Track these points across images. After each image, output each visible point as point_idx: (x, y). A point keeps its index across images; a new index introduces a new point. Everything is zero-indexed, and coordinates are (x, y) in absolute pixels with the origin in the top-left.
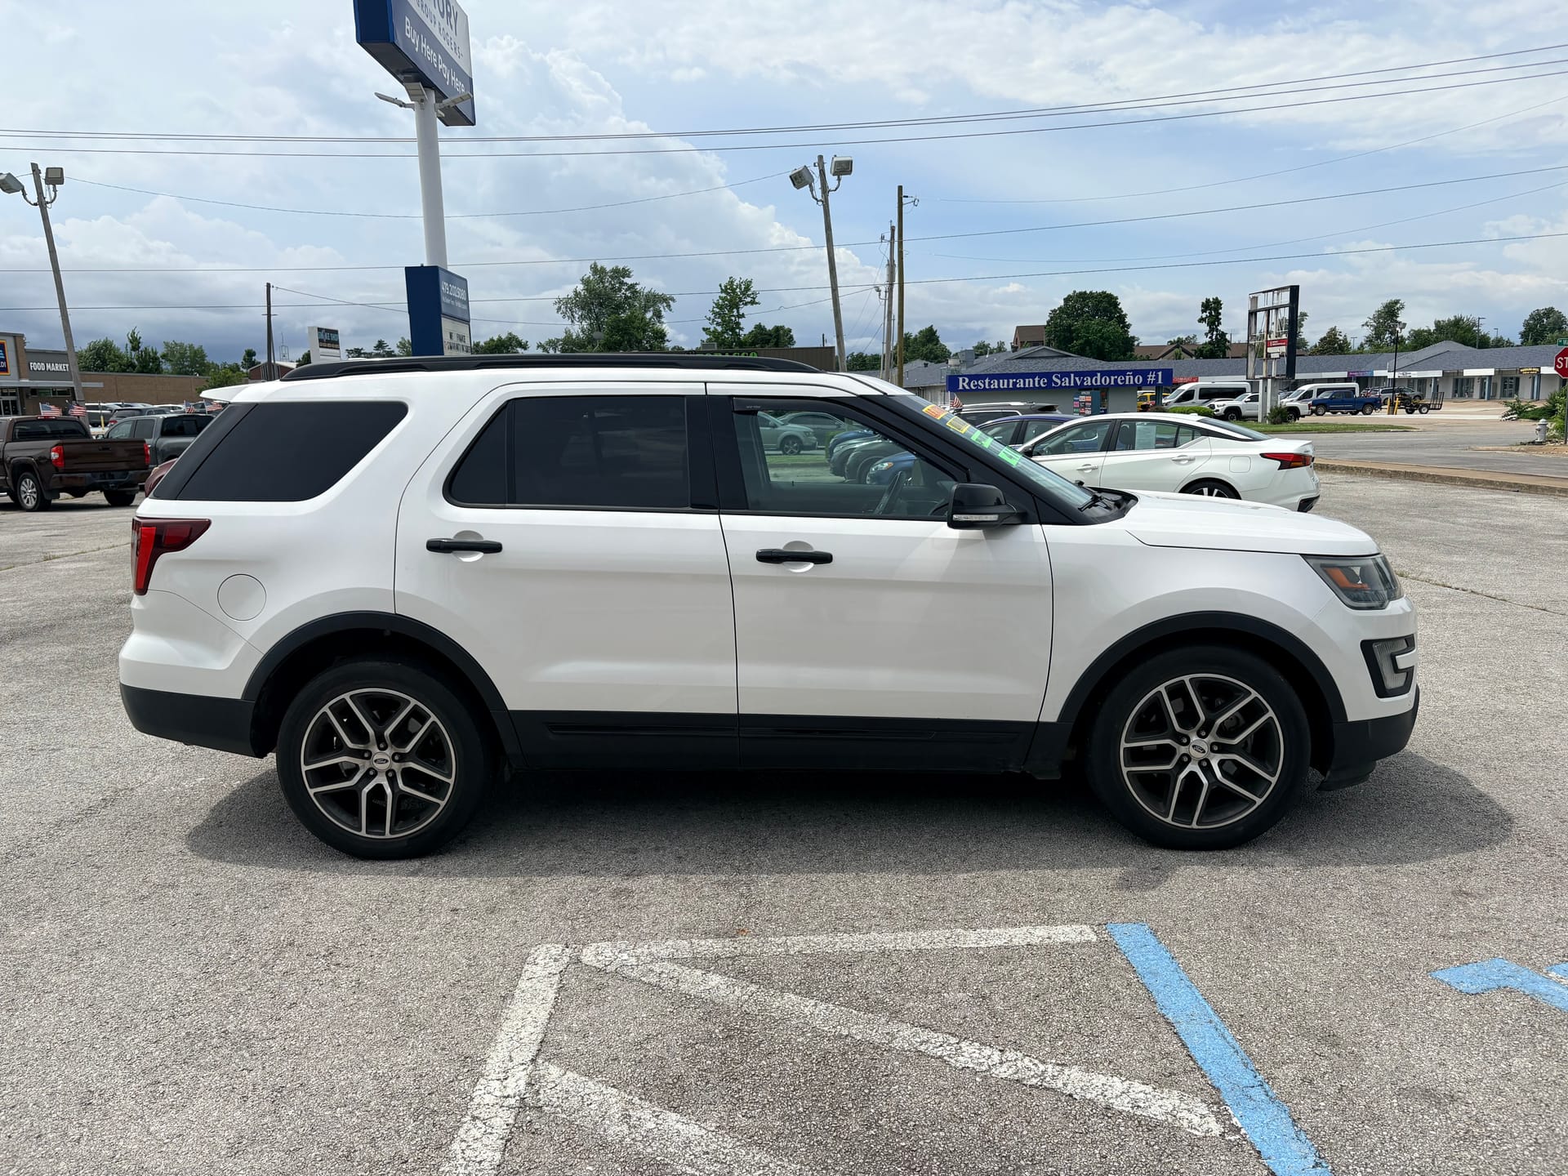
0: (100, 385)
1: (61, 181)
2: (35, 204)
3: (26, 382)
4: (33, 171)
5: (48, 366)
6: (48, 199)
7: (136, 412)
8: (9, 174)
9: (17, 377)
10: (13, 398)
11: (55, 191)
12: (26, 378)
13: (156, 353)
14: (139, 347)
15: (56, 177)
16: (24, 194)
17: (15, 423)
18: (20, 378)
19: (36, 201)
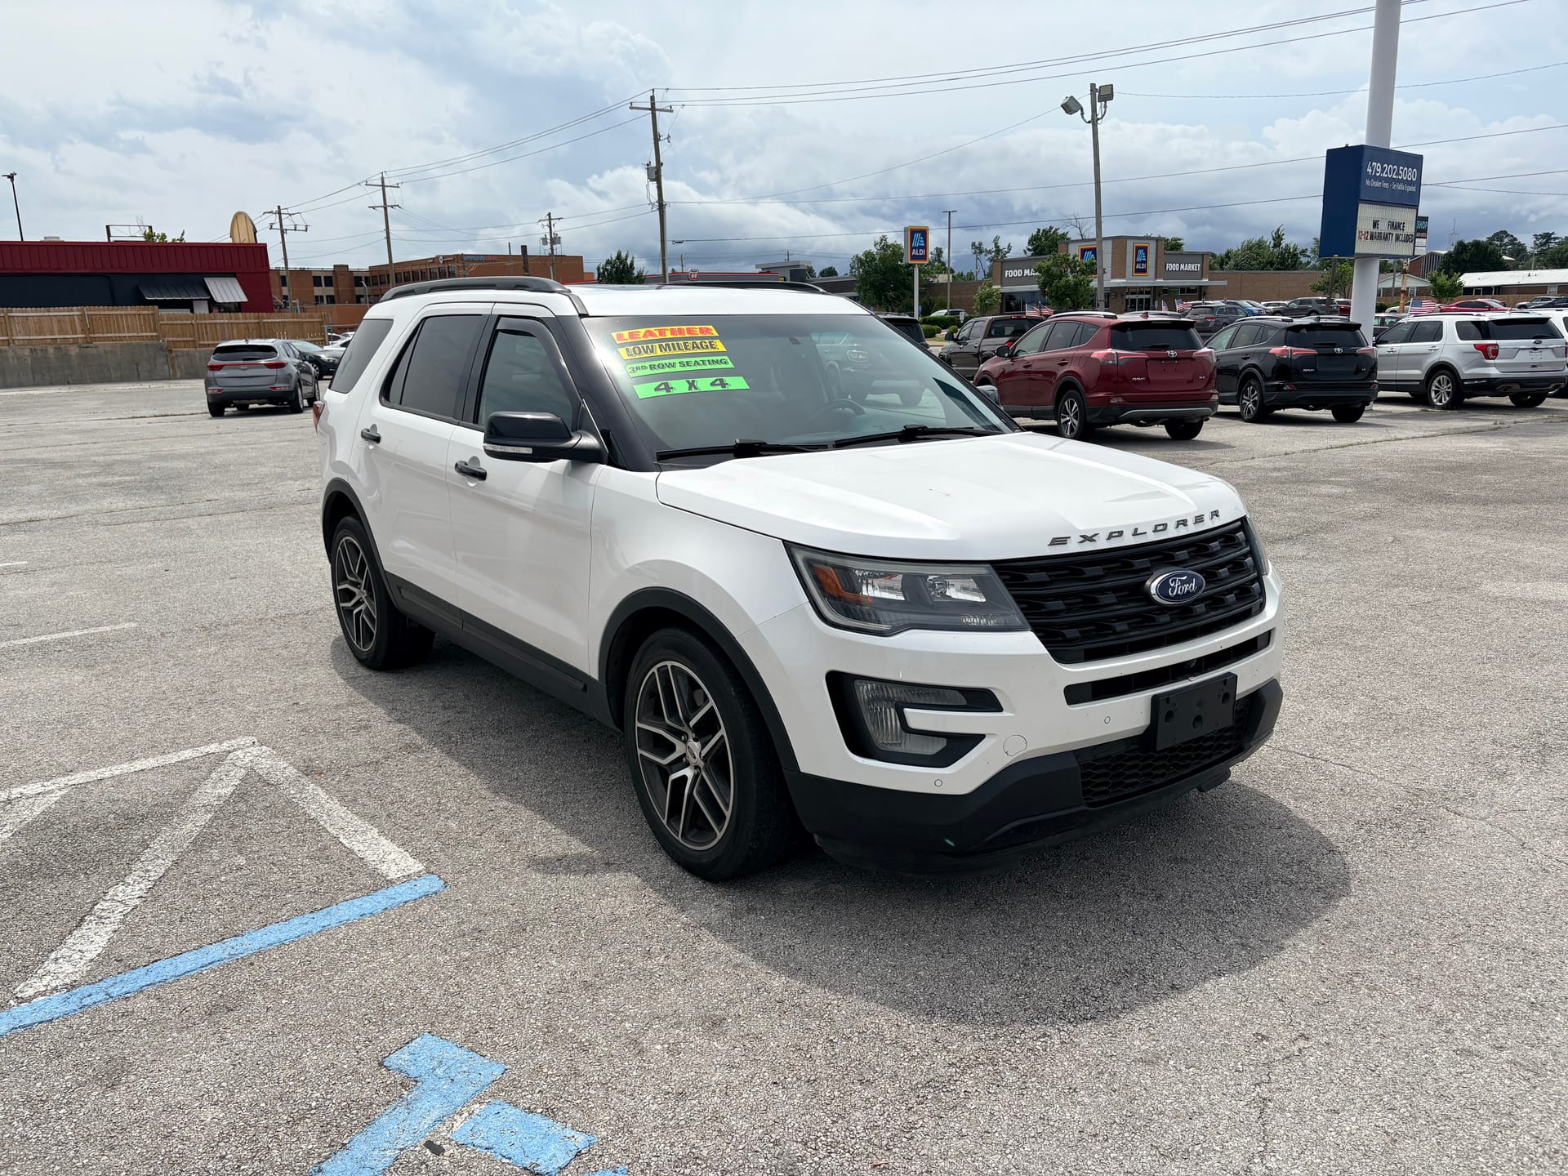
0: (1224, 283)
1: (1110, 97)
2: (1089, 122)
3: (1160, 282)
4: (1091, 90)
5: (1182, 267)
6: (1099, 116)
7: (1208, 309)
8: (1072, 97)
9: (1154, 277)
10: (1148, 296)
11: (1105, 107)
12: (1160, 278)
13: (1295, 250)
14: (1280, 244)
15: (1103, 94)
16: (1082, 114)
17: (993, 322)
18: (1156, 277)
19: (1090, 119)
